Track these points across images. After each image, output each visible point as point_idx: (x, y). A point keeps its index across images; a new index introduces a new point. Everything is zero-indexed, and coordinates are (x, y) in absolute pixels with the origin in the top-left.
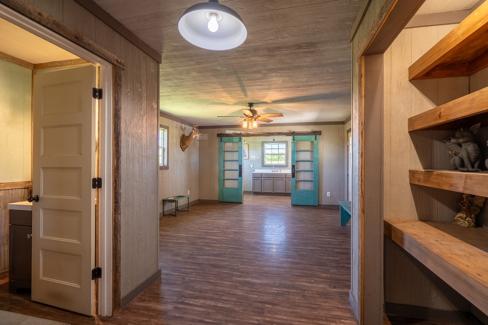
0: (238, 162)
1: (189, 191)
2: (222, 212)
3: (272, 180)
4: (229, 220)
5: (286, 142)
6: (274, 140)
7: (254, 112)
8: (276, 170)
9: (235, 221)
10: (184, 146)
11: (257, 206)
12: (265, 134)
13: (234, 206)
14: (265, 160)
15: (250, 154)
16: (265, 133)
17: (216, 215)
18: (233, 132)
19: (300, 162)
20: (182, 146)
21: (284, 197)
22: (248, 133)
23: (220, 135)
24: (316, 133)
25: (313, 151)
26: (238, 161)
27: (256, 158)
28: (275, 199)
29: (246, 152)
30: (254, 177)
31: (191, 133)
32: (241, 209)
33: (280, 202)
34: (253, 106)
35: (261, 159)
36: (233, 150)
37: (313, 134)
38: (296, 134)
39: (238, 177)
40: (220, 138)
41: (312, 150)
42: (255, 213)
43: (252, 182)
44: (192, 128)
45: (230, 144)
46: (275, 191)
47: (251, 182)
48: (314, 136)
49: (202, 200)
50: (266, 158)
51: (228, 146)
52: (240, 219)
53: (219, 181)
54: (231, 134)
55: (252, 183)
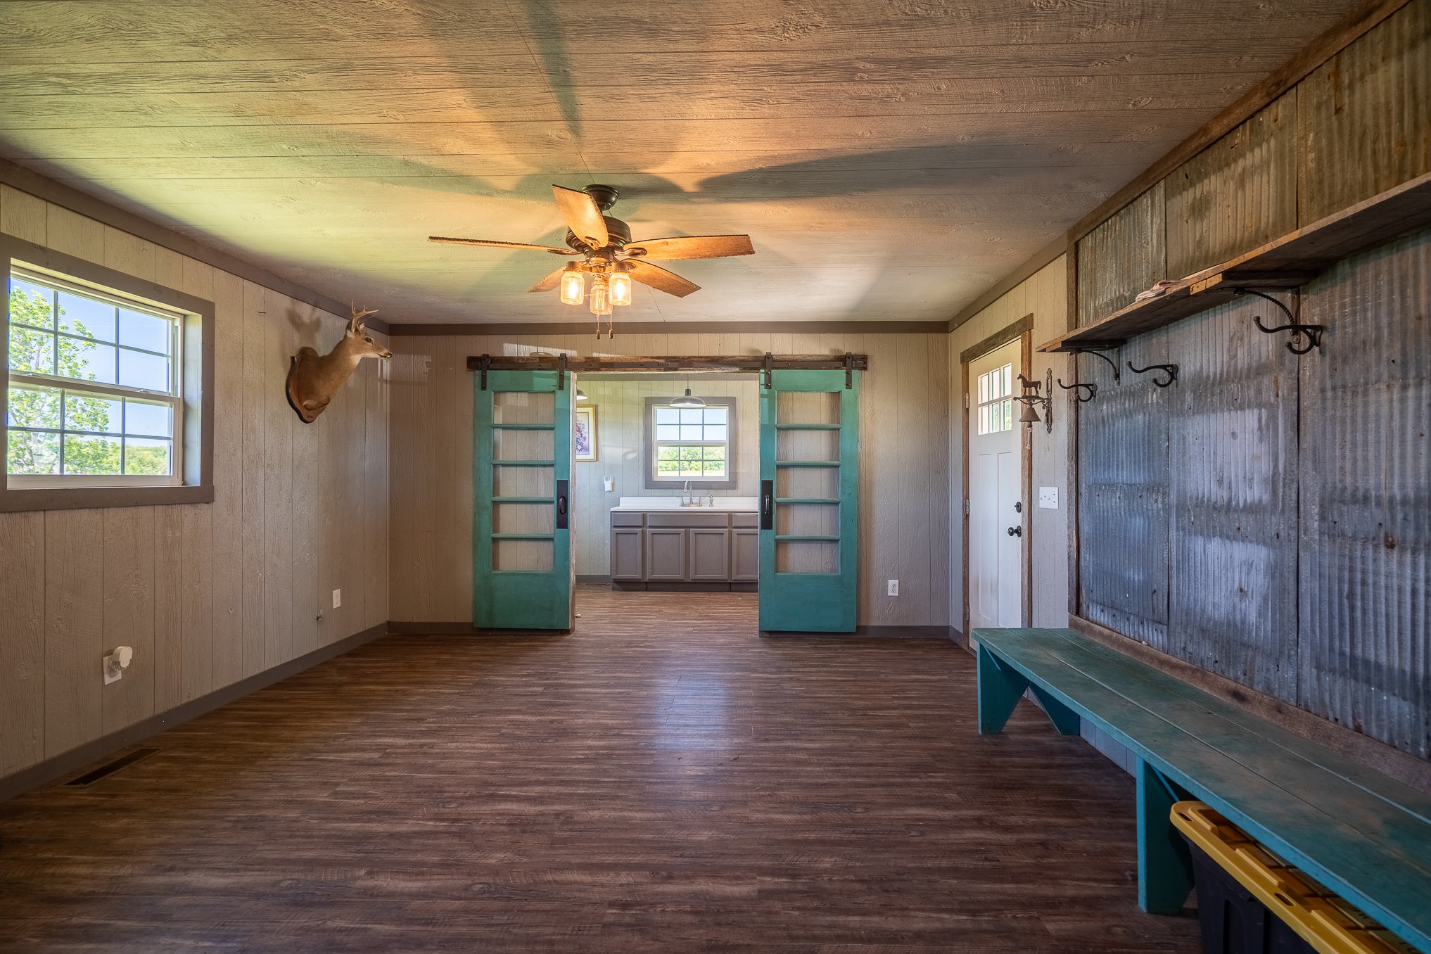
0: (552, 468)
1: (337, 593)
2: (477, 684)
3: (682, 536)
4: (502, 735)
5: (730, 402)
6: (688, 392)
7: (617, 230)
8: (695, 500)
9: (527, 739)
10: (311, 398)
11: (629, 644)
12: (660, 361)
13: (538, 646)
14: (654, 465)
15: (601, 442)
16: (658, 358)
17: (449, 702)
18: (533, 349)
19: (791, 469)
20: (299, 396)
21: (725, 596)
22: (595, 355)
23: (483, 364)
24: (850, 363)
25: (838, 429)
26: (552, 465)
27: (624, 455)
28: (695, 607)
29: (586, 435)
30: (615, 527)
31: (341, 342)
32: (564, 664)
33: (714, 618)
34: (613, 204)
35: (641, 462)
36: (534, 423)
37: (837, 364)
38: (777, 364)
39: (553, 529)
40: (477, 372)
41: (836, 426)
42: (620, 678)
43: (608, 542)
44: (343, 322)
45: (522, 400)
46: (693, 576)
47: (606, 541)
48: (842, 373)
49: (402, 623)
50: (659, 458)
51: (514, 405)
52: (552, 722)
53: (475, 546)
54: (522, 358)
55: (608, 547)
